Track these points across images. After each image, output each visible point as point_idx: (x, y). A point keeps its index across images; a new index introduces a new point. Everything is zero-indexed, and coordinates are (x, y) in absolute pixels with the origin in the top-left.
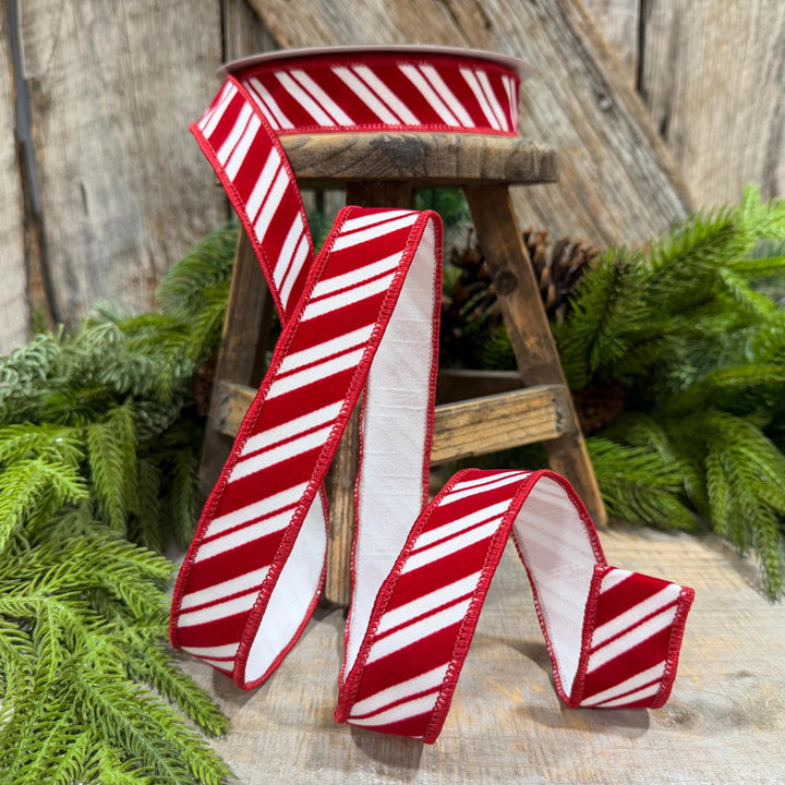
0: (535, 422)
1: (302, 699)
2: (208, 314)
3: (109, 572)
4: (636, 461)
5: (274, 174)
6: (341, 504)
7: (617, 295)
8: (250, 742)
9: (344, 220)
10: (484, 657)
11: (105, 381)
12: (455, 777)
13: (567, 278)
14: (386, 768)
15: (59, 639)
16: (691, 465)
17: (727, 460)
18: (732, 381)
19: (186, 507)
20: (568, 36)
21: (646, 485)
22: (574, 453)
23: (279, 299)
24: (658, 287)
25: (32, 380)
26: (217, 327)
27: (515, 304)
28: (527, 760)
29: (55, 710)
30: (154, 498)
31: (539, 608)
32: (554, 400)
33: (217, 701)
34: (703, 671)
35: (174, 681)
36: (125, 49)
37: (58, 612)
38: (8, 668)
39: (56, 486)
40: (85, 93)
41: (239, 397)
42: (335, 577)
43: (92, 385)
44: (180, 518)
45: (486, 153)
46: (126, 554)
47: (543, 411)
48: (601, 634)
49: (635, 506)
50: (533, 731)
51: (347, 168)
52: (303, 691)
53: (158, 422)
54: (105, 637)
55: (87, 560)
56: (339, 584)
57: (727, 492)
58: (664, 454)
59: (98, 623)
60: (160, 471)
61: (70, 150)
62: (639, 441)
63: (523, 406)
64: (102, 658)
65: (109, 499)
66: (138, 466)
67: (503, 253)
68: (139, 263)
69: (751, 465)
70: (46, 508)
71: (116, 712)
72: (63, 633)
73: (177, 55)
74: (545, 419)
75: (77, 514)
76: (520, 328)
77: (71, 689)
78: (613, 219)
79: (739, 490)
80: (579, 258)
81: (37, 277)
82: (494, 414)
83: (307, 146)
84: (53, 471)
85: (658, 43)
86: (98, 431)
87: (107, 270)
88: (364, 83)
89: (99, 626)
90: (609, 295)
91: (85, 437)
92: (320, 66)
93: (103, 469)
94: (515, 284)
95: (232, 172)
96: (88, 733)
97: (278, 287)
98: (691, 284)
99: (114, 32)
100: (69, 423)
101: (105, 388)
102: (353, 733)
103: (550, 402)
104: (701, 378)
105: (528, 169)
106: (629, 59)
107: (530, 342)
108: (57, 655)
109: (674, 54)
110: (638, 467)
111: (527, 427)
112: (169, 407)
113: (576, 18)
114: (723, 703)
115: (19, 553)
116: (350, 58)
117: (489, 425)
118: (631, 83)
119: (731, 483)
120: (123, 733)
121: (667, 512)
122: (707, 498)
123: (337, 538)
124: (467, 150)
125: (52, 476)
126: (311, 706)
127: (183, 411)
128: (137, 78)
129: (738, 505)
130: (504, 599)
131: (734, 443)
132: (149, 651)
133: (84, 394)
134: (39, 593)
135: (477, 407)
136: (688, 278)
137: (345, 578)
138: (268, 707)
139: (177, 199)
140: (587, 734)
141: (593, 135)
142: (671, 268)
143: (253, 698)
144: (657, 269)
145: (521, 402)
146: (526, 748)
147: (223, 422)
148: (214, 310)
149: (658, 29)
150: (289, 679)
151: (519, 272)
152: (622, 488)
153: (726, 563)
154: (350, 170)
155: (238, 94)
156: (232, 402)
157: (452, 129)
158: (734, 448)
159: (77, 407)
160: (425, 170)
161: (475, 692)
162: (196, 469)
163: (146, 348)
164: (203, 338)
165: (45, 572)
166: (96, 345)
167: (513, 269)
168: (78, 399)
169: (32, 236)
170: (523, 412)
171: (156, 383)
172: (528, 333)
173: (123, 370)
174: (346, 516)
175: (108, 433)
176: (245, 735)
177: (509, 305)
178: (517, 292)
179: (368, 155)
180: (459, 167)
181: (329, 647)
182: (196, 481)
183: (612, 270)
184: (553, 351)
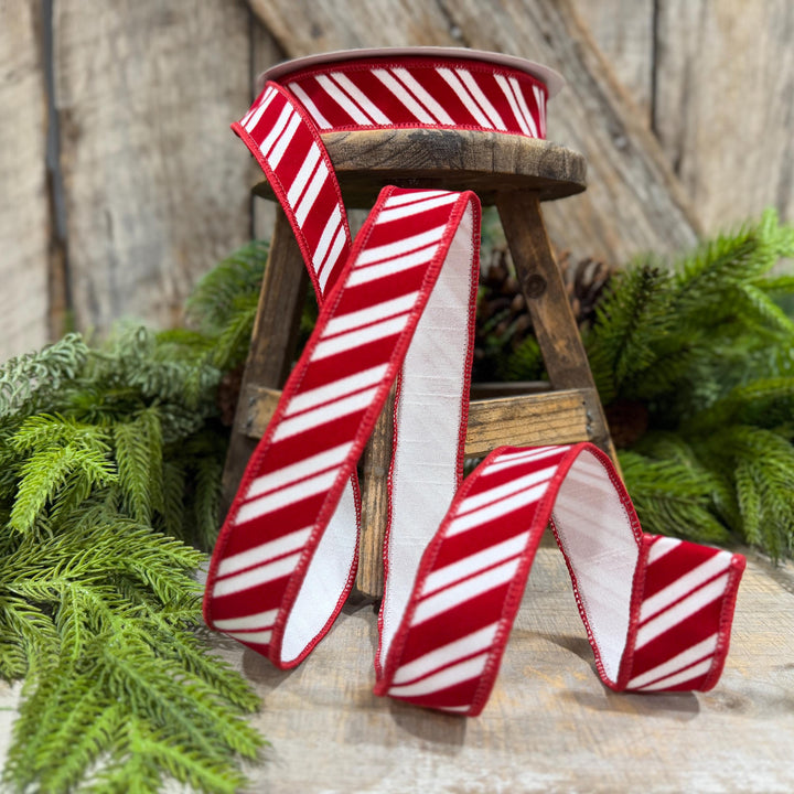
0: (566, 423)
1: (337, 682)
2: (236, 320)
3: (136, 558)
4: (667, 472)
5: (314, 166)
6: (373, 493)
7: (645, 299)
8: (284, 720)
9: (387, 196)
10: (521, 648)
11: (132, 383)
12: (502, 753)
13: (591, 295)
14: (429, 744)
15: (84, 623)
16: (719, 478)
17: (758, 471)
18: (758, 394)
19: (210, 510)
20: (584, 78)
21: (676, 495)
23: (318, 284)
24: (682, 301)
25: (60, 377)
26: (246, 333)
27: (544, 307)
28: (575, 739)
29: (80, 684)
30: (180, 501)
31: (578, 597)
33: (249, 683)
34: (749, 663)
35: (204, 662)
36: (156, 82)
37: (82, 596)
38: (30, 647)
39: (85, 469)
40: (118, 123)
41: (268, 398)
42: (367, 567)
43: (118, 386)
44: (203, 521)
45: (521, 149)
46: (152, 543)
47: (574, 413)
48: (649, 607)
49: (665, 515)
51: (385, 161)
52: (337, 676)
53: (183, 426)
54: (130, 620)
55: (112, 548)
56: (371, 575)
57: (758, 503)
58: (690, 467)
59: (123, 607)
60: (185, 474)
61: (99, 178)
62: (665, 455)
63: (554, 406)
64: (129, 639)
65: (134, 495)
66: (164, 467)
67: (532, 258)
68: (161, 288)
69: (780, 474)
70: (72, 499)
71: (147, 685)
72: (88, 616)
73: (207, 89)
74: (575, 421)
75: (101, 507)
76: (549, 330)
79: (771, 499)
80: (603, 275)
81: (60, 301)
82: (526, 412)
83: (345, 141)
84: (83, 457)
85: (670, 89)
86: (125, 430)
87: (131, 294)
88: (402, 84)
89: (124, 610)
90: (638, 300)
91: (111, 433)
92: (360, 69)
93: (128, 465)
94: (545, 287)
95: (274, 162)
96: (116, 707)
97: (316, 272)
98: (715, 299)
99: (147, 67)
100: (94, 423)
101: (131, 391)
102: (393, 712)
103: (580, 405)
104: (725, 397)
105: (560, 169)
106: (642, 102)
107: (560, 346)
108: (82, 637)
109: (687, 95)
111: (558, 428)
112: (194, 413)
113: (592, 61)
114: (774, 691)
115: (42, 541)
116: (389, 61)
117: (520, 422)
118: (644, 123)
119: (762, 494)
120: (154, 705)
121: (699, 522)
122: (738, 509)
123: (369, 528)
124: (502, 146)
125: (82, 461)
126: (347, 688)
127: (206, 420)
128: (167, 110)
129: (770, 513)
130: (538, 600)
131: (763, 455)
132: (177, 635)
133: (112, 394)
134: (63, 577)
135: (509, 404)
136: (711, 293)
137: (377, 570)
138: (302, 689)
139: (202, 228)
140: (636, 717)
141: (608, 171)
142: (695, 282)
143: (287, 681)
144: (681, 284)
145: (552, 401)
146: (574, 728)
147: (250, 425)
148: (243, 317)
149: (670, 75)
150: (322, 664)
151: (549, 275)
152: (652, 498)
153: (762, 572)
154: (389, 162)
155: (278, 95)
156: (260, 404)
157: (486, 130)
158: (764, 460)
159: (103, 407)
160: (462, 163)
161: (516, 679)
162: (220, 476)
163: (173, 356)
164: (231, 343)
165: (68, 559)
166: (126, 346)
167: (542, 272)
168: (105, 399)
169: (57, 260)
170: (554, 413)
171: (183, 387)
172: (557, 336)
173: (151, 372)
174: (378, 506)
175: (133, 432)
176: (280, 714)
177: (538, 307)
178: (546, 296)
179: (407, 148)
180: (494, 162)
181: (362, 637)
182: (219, 487)
183: (640, 274)
184: (582, 354)
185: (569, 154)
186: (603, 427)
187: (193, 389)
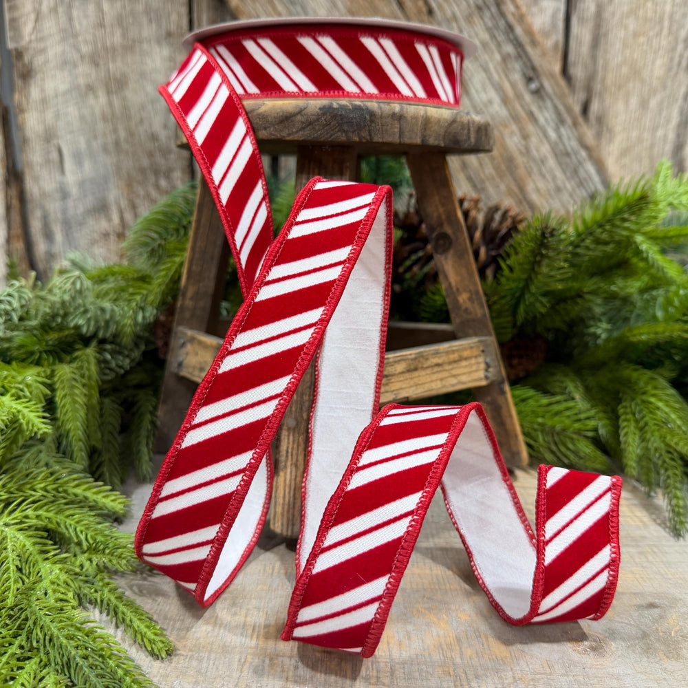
0: (465, 371)
2: (169, 265)
4: (556, 408)
6: (286, 442)
7: (542, 256)
8: (194, 663)
10: (415, 585)
11: (72, 325)
13: (497, 241)
16: (605, 412)
17: (638, 408)
18: (644, 337)
19: (144, 441)
20: (502, 23)
21: (564, 430)
22: (500, 400)
23: (239, 259)
24: (579, 250)
25: (4, 323)
26: (176, 278)
27: (450, 262)
28: (452, 684)
29: (9, 636)
30: (116, 435)
32: (483, 351)
35: (122, 608)
36: (101, 25)
37: (17, 542)
39: (22, 421)
40: (65, 63)
41: (196, 341)
42: (279, 509)
43: (61, 328)
44: (139, 451)
45: (427, 121)
46: (83, 487)
47: (473, 361)
49: (554, 448)
50: (458, 656)
51: (297, 132)
52: (246, 616)
53: (121, 363)
54: (59, 566)
56: (283, 515)
57: (637, 438)
58: (580, 402)
59: (52, 553)
60: (121, 408)
61: (49, 115)
62: (558, 390)
63: (455, 356)
64: (55, 587)
65: (71, 434)
66: (101, 403)
67: (439, 217)
68: (109, 220)
69: (659, 413)
70: (14, 441)
71: (64, 641)
72: (20, 561)
73: (148, 31)
74: (474, 368)
75: (42, 447)
76: (453, 284)
77: (23, 616)
78: (538, 190)
79: (648, 436)
80: (508, 223)
81: (17, 230)
82: (429, 363)
83: (260, 111)
84: (20, 407)
85: (582, 33)
86: (65, 371)
87: (81, 224)
89: (54, 555)
90: (535, 256)
91: (52, 376)
93: (68, 406)
94: (450, 244)
95: (200, 136)
96: (36, 660)
97: (238, 248)
98: (609, 248)
99: (91, 8)
100: (38, 363)
101: (72, 331)
103: (480, 353)
104: (616, 334)
105: (465, 137)
106: (556, 46)
107: (463, 298)
108: (16, 581)
109: (596, 43)
110: (557, 413)
111: (458, 375)
112: (131, 350)
113: (509, 8)
114: (633, 632)
117: (423, 373)
118: (557, 68)
119: (641, 429)
120: (69, 663)
121: (582, 454)
122: (619, 443)
123: (282, 474)
124: (409, 119)
125: (19, 412)
127: (144, 354)
128: (111, 51)
129: (647, 449)
131: (644, 393)
132: (99, 577)
133: (53, 337)
134: (1, 522)
135: (413, 356)
136: (606, 243)
137: (288, 511)
139: (145, 162)
141: (522, 114)
142: (591, 234)
144: (579, 235)
145: (453, 352)
146: (452, 673)
147: (180, 365)
148: (174, 262)
150: (234, 604)
151: (454, 233)
152: (542, 431)
153: (636, 502)
154: (301, 133)
155: (207, 63)
156: (189, 347)
157: (408, 99)
158: (644, 398)
159: (46, 348)
160: (370, 135)
161: (405, 618)
162: (155, 408)
163: (111, 296)
164: (163, 287)
166: (65, 292)
167: (448, 230)
168: (47, 342)
169: (14, 192)
170: (455, 362)
171: (120, 328)
172: (461, 289)
173: (89, 315)
174: (290, 454)
175: (73, 372)
176: (191, 657)
177: (444, 262)
178: (451, 252)
179: (318, 120)
180: (401, 133)
181: (272, 574)
182: (154, 418)
183: (539, 233)
184: (483, 307)
185: (474, 122)
186: (500, 372)
187: (128, 330)
